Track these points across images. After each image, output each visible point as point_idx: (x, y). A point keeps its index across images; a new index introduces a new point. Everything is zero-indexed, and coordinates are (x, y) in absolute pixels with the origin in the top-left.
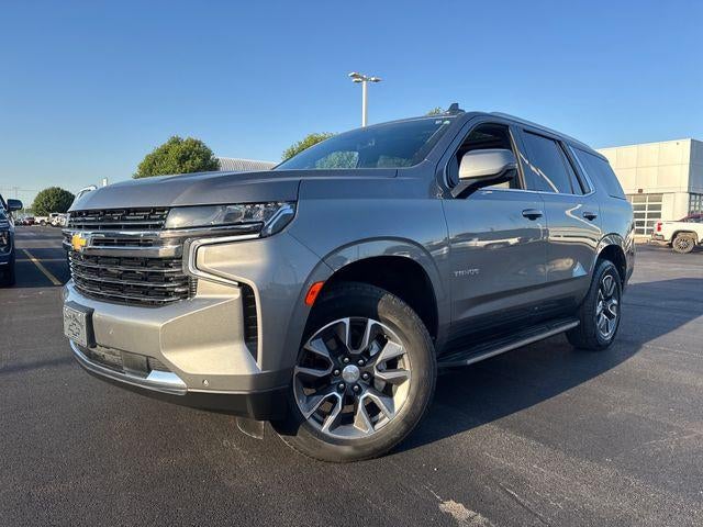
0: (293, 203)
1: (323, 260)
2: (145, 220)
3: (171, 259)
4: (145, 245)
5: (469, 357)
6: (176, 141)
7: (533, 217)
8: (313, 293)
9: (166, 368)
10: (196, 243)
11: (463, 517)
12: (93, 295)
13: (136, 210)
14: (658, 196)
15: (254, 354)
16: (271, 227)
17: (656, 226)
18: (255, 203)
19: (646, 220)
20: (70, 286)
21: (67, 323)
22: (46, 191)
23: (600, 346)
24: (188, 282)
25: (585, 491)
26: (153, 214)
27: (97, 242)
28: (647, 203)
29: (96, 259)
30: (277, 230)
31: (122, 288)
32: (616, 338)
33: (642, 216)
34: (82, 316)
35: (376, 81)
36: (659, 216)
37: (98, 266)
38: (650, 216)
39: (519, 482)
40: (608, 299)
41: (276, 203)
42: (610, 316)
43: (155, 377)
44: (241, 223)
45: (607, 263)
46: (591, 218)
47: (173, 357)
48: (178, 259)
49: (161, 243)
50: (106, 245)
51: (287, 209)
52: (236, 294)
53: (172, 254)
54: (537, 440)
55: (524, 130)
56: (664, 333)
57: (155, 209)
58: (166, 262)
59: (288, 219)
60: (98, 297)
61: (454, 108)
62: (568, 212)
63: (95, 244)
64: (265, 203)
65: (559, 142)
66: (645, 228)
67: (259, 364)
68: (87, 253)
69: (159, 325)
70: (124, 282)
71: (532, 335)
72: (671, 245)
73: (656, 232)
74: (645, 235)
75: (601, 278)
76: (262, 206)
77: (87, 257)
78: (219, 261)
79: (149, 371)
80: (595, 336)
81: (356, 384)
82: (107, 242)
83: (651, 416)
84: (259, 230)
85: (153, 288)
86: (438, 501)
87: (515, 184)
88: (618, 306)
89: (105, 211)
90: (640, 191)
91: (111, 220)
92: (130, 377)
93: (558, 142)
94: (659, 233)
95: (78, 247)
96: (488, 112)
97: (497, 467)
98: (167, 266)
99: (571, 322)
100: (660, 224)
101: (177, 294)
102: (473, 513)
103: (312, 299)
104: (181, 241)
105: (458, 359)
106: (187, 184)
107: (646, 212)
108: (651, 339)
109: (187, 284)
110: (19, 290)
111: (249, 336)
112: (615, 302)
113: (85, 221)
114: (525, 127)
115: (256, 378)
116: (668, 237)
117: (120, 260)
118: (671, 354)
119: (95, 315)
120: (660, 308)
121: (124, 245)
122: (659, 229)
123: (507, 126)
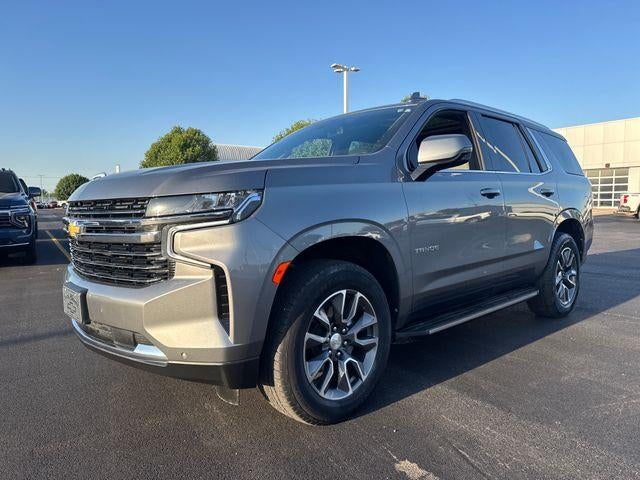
0: (260, 190)
1: (288, 242)
2: (128, 209)
3: (152, 244)
4: (130, 232)
5: (433, 327)
6: (178, 131)
7: (491, 196)
8: (280, 272)
9: (149, 342)
10: (173, 229)
11: (416, 476)
12: (87, 276)
13: (122, 201)
14: (624, 170)
15: (227, 328)
16: (239, 213)
17: (622, 198)
18: (225, 193)
19: (613, 192)
20: (70, 268)
21: (66, 302)
22: (67, 178)
23: (560, 314)
24: (167, 265)
25: (532, 453)
26: (136, 204)
27: (89, 230)
28: (614, 177)
29: (89, 244)
30: (245, 216)
31: (111, 271)
32: (575, 306)
33: (610, 189)
34: (77, 296)
35: (356, 71)
36: (625, 188)
37: (91, 251)
38: (617, 188)
39: (471, 443)
40: (567, 270)
41: (245, 191)
42: (569, 286)
43: (141, 350)
44: (214, 211)
45: (566, 236)
46: (548, 194)
47: (154, 332)
48: (157, 244)
49: (143, 230)
50: (97, 232)
51: (254, 196)
52: (210, 275)
53: (152, 240)
54: (492, 403)
55: (483, 115)
56: (624, 301)
57: (137, 200)
58: (148, 247)
59: (256, 205)
60: (92, 279)
61: (416, 97)
62: (531, 190)
63: (88, 231)
64: (237, 192)
65: (518, 125)
66: (613, 200)
67: (231, 338)
68: (81, 239)
69: (143, 304)
70: (113, 265)
71: (492, 305)
72: (637, 216)
73: (622, 203)
74: (612, 207)
75: (559, 250)
76: (233, 194)
77: (81, 243)
78: (193, 245)
79: (136, 345)
80: (555, 304)
81: (338, 351)
82: (97, 230)
83: (602, 380)
84: (229, 216)
85: (137, 270)
86: (395, 461)
87: (475, 166)
88: (577, 277)
89: (96, 202)
90: (608, 165)
91: (101, 209)
92: (120, 350)
93: (516, 124)
94: (625, 205)
95: (73, 234)
96: (447, 99)
97: (452, 429)
98: (149, 251)
99: (530, 292)
100: (626, 197)
101: (158, 275)
102: (425, 472)
103: (278, 279)
104: (161, 227)
105: (420, 329)
106: (167, 175)
107: (614, 185)
108: (610, 307)
109: (166, 266)
110: (39, 268)
111: (222, 313)
112: (574, 272)
113: (80, 210)
114: (483, 112)
115: (229, 351)
116: (634, 208)
117: (109, 246)
118: (627, 321)
119: (89, 295)
120: (622, 277)
121: (111, 232)
122: (625, 201)
123: (466, 112)
